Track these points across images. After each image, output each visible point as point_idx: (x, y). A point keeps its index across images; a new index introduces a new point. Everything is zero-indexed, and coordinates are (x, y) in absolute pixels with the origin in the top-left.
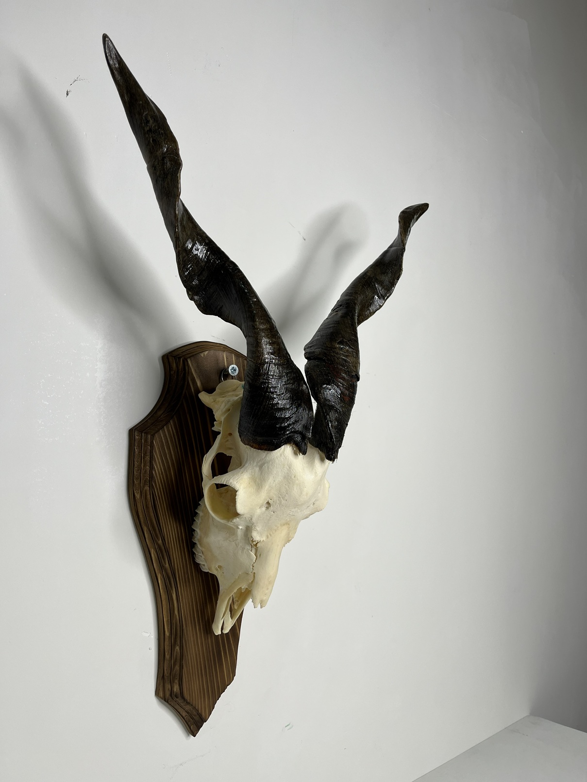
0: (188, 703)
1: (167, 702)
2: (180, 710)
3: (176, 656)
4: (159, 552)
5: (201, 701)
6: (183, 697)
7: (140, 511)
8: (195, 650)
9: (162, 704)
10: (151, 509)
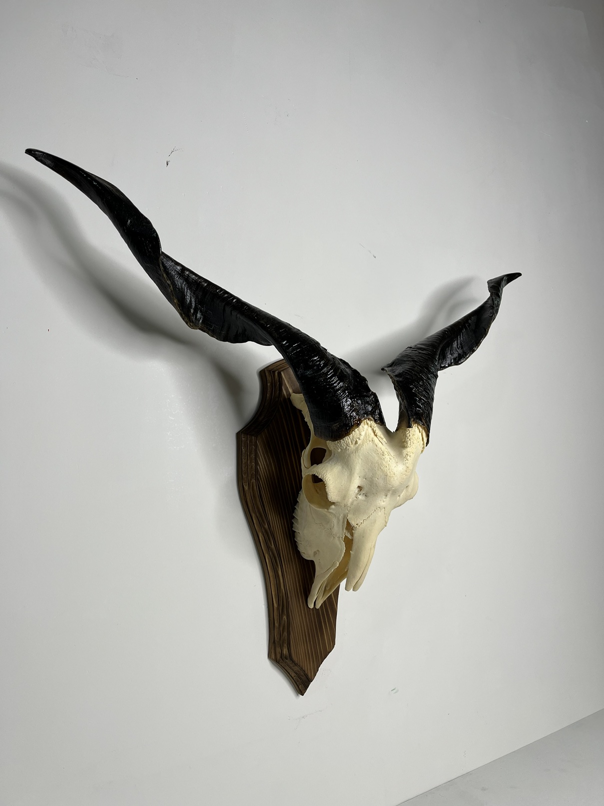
0: (296, 664)
1: (279, 663)
2: (290, 671)
3: (284, 624)
4: (266, 536)
5: (307, 664)
6: (291, 659)
7: (248, 500)
8: (300, 620)
9: (275, 667)
10: (258, 499)
